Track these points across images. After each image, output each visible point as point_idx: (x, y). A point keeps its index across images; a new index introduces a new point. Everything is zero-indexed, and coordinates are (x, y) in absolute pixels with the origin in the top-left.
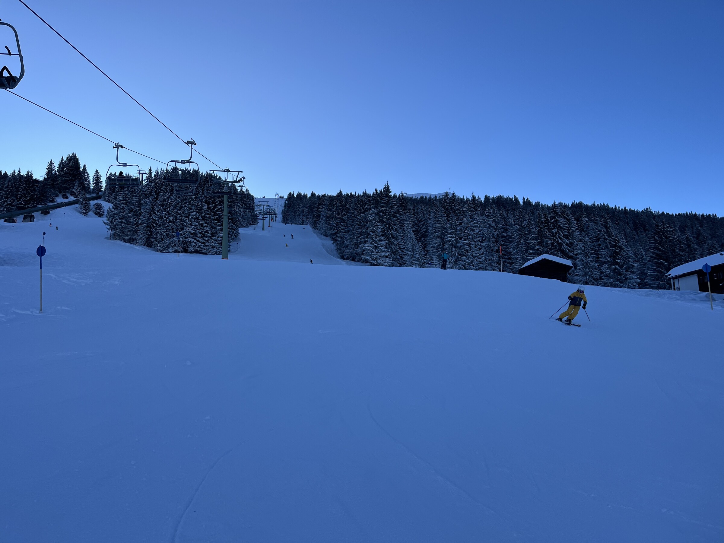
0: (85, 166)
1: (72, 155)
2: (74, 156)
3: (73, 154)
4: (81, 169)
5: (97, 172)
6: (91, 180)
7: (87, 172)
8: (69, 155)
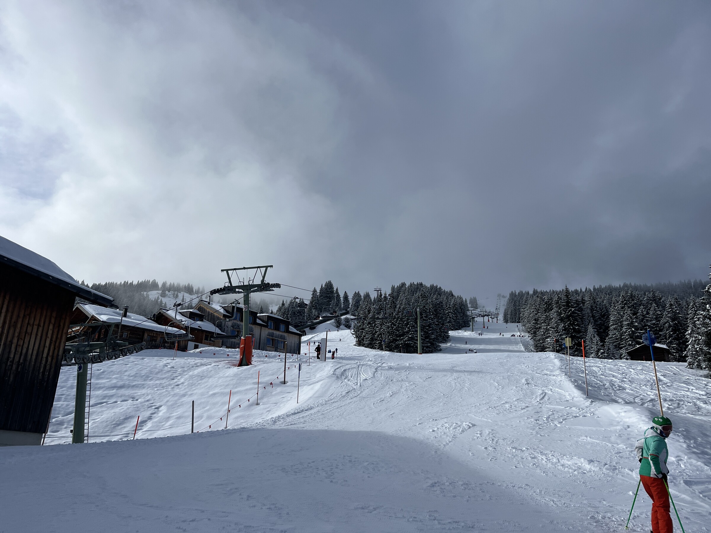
0: (337, 290)
4: (335, 291)
5: (346, 293)
6: (342, 300)
7: (339, 294)
8: (327, 282)
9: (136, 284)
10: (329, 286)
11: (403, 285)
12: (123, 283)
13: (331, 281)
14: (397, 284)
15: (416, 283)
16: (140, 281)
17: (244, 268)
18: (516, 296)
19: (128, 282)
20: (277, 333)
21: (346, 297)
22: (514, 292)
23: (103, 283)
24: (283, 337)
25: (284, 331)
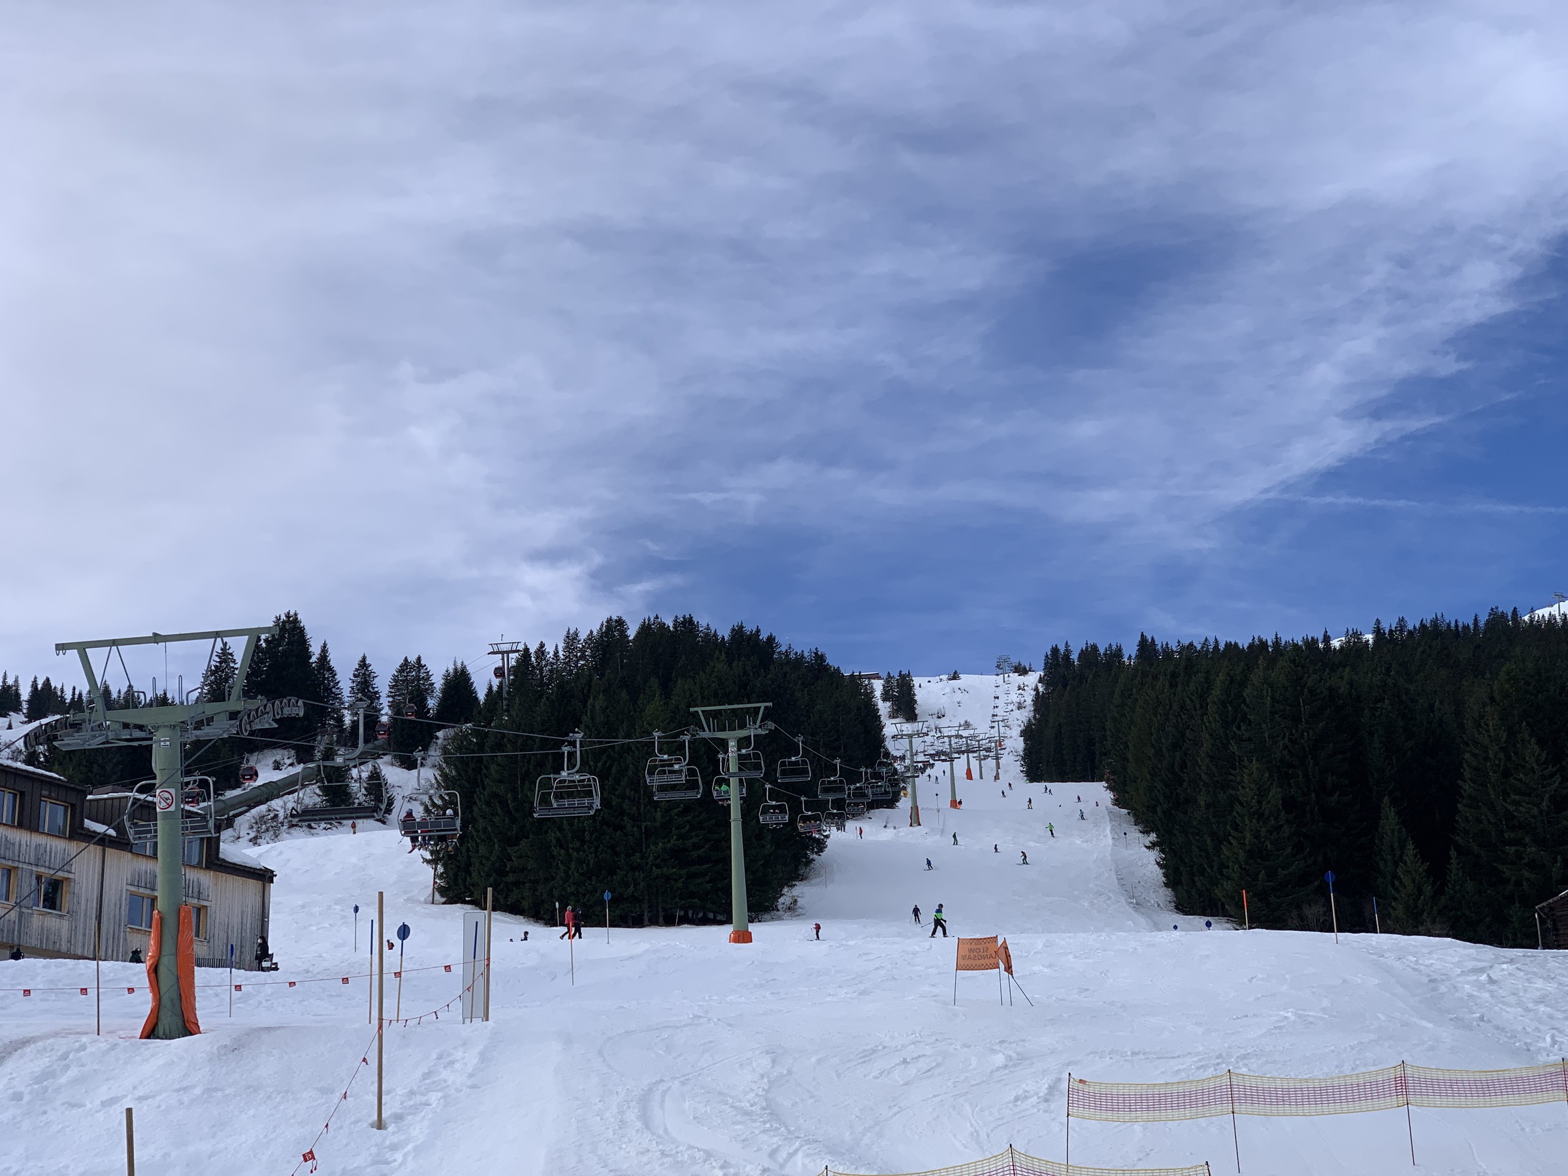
0: (324, 649)
1: (286, 616)
3: (288, 616)
4: (314, 659)
7: (330, 669)
17: (156, 638)
24: (196, 890)
25: (195, 861)
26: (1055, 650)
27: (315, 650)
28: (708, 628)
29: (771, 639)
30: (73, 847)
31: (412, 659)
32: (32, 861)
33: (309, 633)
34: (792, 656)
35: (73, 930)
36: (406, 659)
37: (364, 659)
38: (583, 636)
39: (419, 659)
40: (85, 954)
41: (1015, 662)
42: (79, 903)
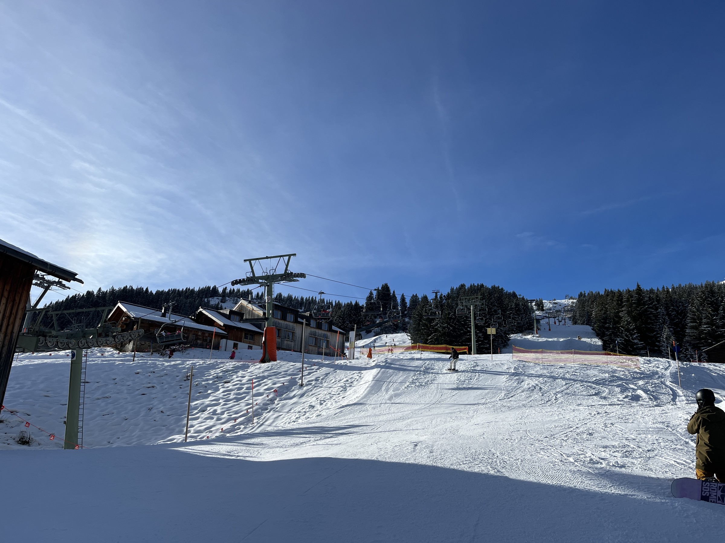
0: (394, 292)
2: (386, 285)
4: (391, 294)
5: (403, 295)
6: (399, 302)
7: (395, 296)
8: (383, 285)
9: (197, 290)
10: (386, 288)
11: (463, 286)
12: (184, 289)
13: (387, 284)
14: (456, 286)
15: (476, 284)
16: (201, 287)
17: (267, 258)
18: (585, 296)
19: (189, 288)
20: (319, 332)
21: (403, 299)
22: (583, 293)
23: (166, 290)
24: (326, 336)
25: (327, 329)
26: (581, 293)
27: (392, 292)
28: (486, 286)
29: (502, 289)
30: (295, 325)
31: (415, 295)
32: (285, 328)
33: (390, 288)
34: (508, 293)
35: (295, 345)
36: (413, 295)
37: (403, 294)
38: (455, 288)
39: (416, 294)
40: (298, 351)
41: (570, 296)
42: (296, 338)
